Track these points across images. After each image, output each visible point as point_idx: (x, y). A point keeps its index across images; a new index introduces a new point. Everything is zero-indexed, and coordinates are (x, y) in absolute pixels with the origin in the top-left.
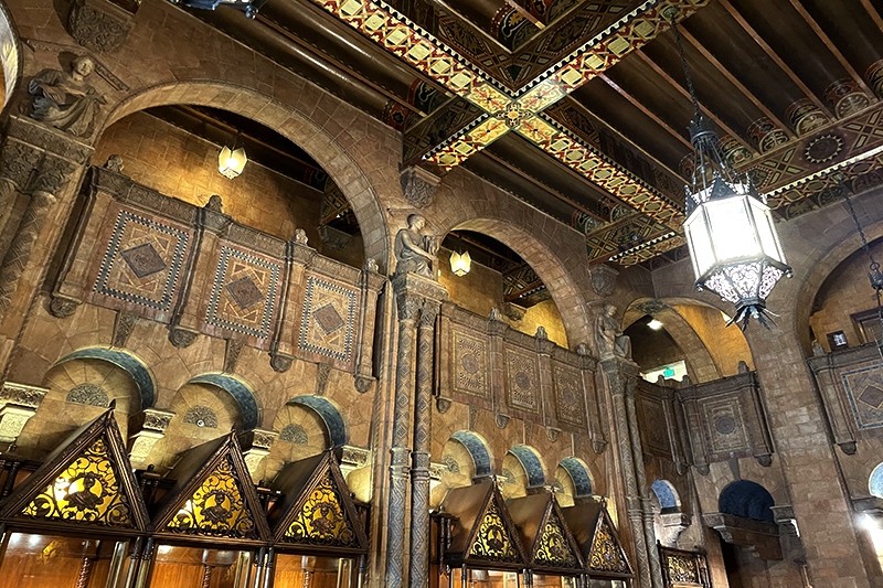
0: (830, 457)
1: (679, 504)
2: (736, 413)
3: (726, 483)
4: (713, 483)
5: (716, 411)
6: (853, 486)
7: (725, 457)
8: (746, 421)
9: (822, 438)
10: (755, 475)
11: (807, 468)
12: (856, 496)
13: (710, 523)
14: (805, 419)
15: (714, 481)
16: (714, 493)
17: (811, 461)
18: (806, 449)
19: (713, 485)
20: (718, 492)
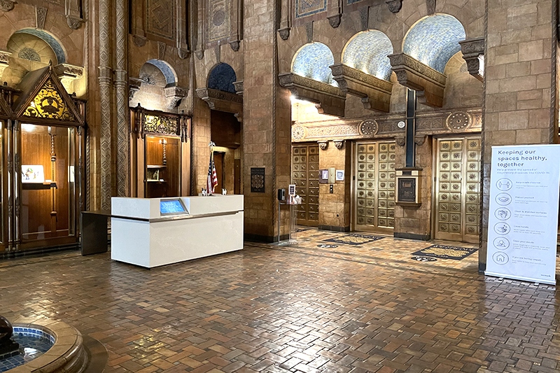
0: (272, 42)
1: (176, 81)
2: (227, 7)
3: (212, 65)
4: (204, 65)
5: (216, 6)
6: (282, 66)
7: (214, 45)
8: (232, 14)
9: (270, 26)
10: (229, 59)
11: (257, 51)
12: (283, 73)
13: (200, 95)
14: (264, 10)
15: (206, 64)
16: (204, 73)
17: (260, 46)
18: (259, 36)
19: (205, 67)
20: (207, 72)
